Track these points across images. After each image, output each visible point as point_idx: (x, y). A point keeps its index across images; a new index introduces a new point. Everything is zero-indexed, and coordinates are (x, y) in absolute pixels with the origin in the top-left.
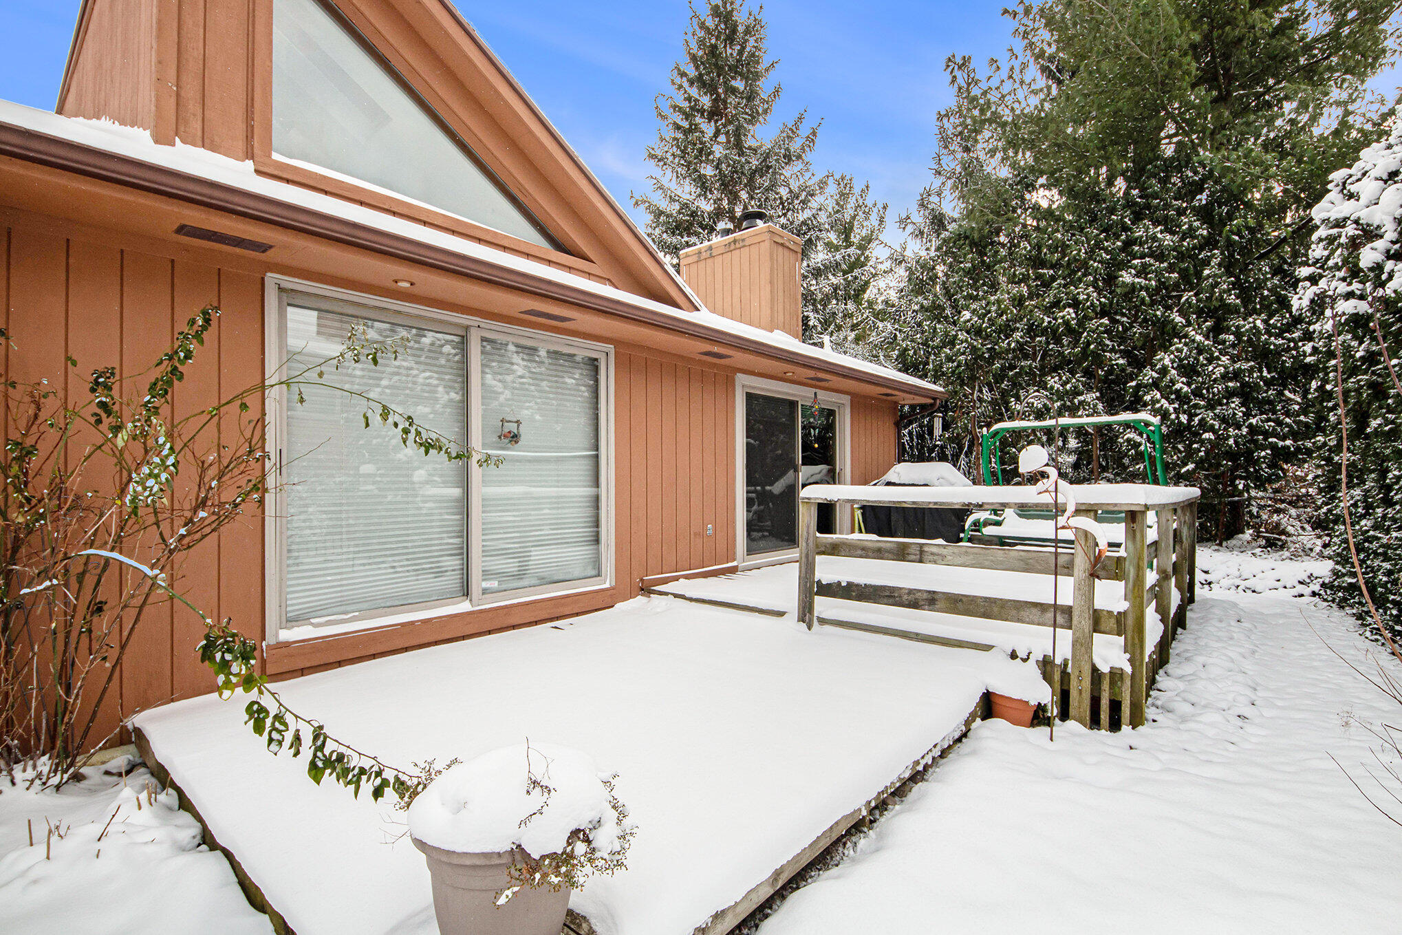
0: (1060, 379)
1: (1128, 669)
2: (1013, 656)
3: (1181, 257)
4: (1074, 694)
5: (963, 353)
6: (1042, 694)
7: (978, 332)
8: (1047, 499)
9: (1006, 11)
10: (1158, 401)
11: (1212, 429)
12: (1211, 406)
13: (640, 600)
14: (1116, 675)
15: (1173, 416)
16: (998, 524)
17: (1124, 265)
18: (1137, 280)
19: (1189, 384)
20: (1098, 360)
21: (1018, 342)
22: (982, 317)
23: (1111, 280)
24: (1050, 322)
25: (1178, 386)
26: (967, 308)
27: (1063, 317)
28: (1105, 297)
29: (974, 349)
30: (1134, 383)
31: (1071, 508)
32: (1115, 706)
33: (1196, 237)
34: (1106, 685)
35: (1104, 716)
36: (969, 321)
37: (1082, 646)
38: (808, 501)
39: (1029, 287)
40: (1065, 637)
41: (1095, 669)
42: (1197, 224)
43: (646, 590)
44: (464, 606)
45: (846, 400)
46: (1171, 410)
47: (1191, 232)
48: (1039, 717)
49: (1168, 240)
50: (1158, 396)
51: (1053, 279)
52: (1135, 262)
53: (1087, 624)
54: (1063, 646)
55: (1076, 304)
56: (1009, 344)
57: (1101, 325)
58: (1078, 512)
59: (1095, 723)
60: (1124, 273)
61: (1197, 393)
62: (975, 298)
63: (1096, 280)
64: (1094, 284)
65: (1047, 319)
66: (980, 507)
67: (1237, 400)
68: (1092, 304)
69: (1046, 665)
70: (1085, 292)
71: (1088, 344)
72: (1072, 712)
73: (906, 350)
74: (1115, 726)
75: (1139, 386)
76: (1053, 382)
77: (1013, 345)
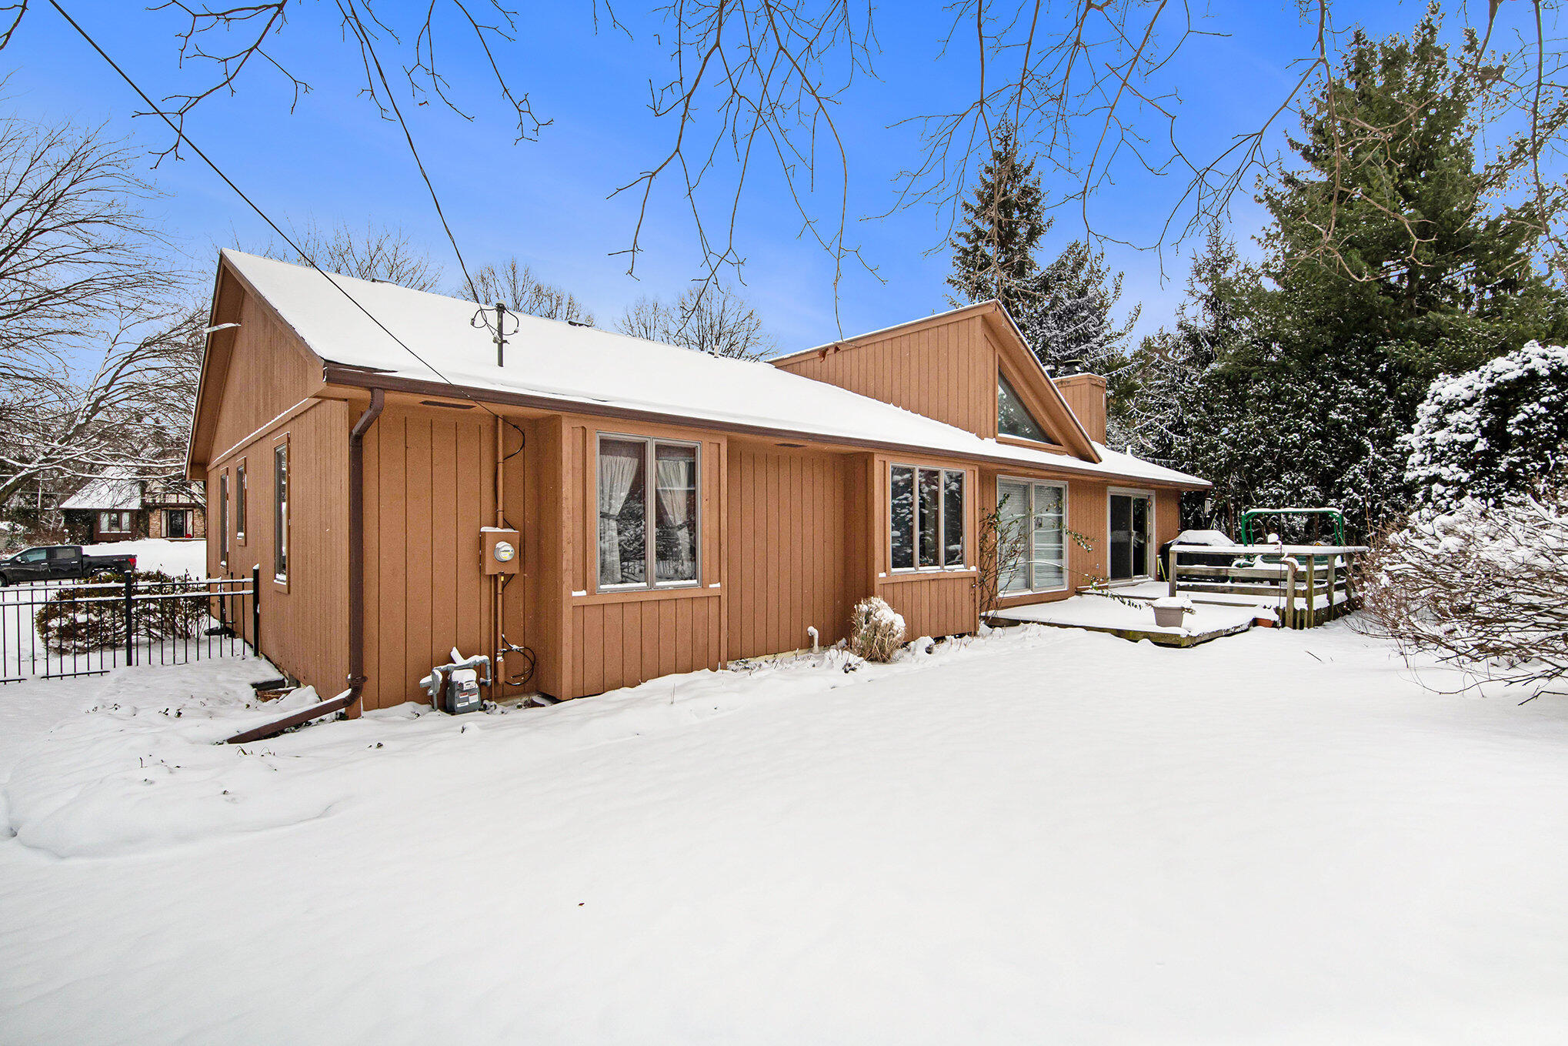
0: (1291, 476)
1: (1307, 609)
2: (1265, 607)
3: (1369, 404)
4: (1287, 618)
5: (1224, 457)
6: (1275, 618)
7: (1234, 443)
8: (1278, 551)
9: (1253, 237)
10: (1351, 494)
11: (1385, 511)
12: (1386, 497)
13: (1076, 598)
14: (1302, 611)
15: (1361, 504)
16: (1252, 566)
17: (1333, 407)
18: (1342, 417)
19: (1371, 484)
20: (1315, 464)
21: (1261, 451)
22: (1237, 434)
23: (1324, 416)
24: (1283, 440)
25: (1364, 485)
26: (1225, 426)
27: (1291, 439)
28: (1320, 426)
29: (1230, 454)
30: (1339, 480)
31: (1286, 555)
32: (1302, 622)
33: (1378, 393)
34: (1298, 614)
35: (1298, 625)
36: (1227, 435)
37: (1290, 602)
38: (1174, 552)
39: (1269, 416)
40: (1284, 600)
41: (1295, 610)
42: (1379, 384)
43: (1079, 593)
44: (1030, 592)
45: (1153, 493)
46: (1360, 499)
47: (1375, 390)
48: (1274, 625)
49: (1359, 393)
50: (1351, 491)
51: (1286, 411)
52: (1339, 406)
53: (1292, 594)
54: (1283, 602)
55: (1299, 430)
56: (1255, 452)
57: (1317, 444)
58: (1288, 556)
59: (1294, 628)
60: (1332, 412)
61: (1377, 489)
62: (1232, 419)
63: (1314, 415)
64: (1312, 419)
65: (1281, 438)
66: (1239, 556)
67: (1401, 494)
68: (1310, 431)
69: (1277, 610)
70: (1306, 424)
71: (1308, 456)
72: (1286, 623)
73: (1181, 452)
74: (1301, 628)
75: (1342, 483)
76: (1285, 478)
77: (1258, 453)
